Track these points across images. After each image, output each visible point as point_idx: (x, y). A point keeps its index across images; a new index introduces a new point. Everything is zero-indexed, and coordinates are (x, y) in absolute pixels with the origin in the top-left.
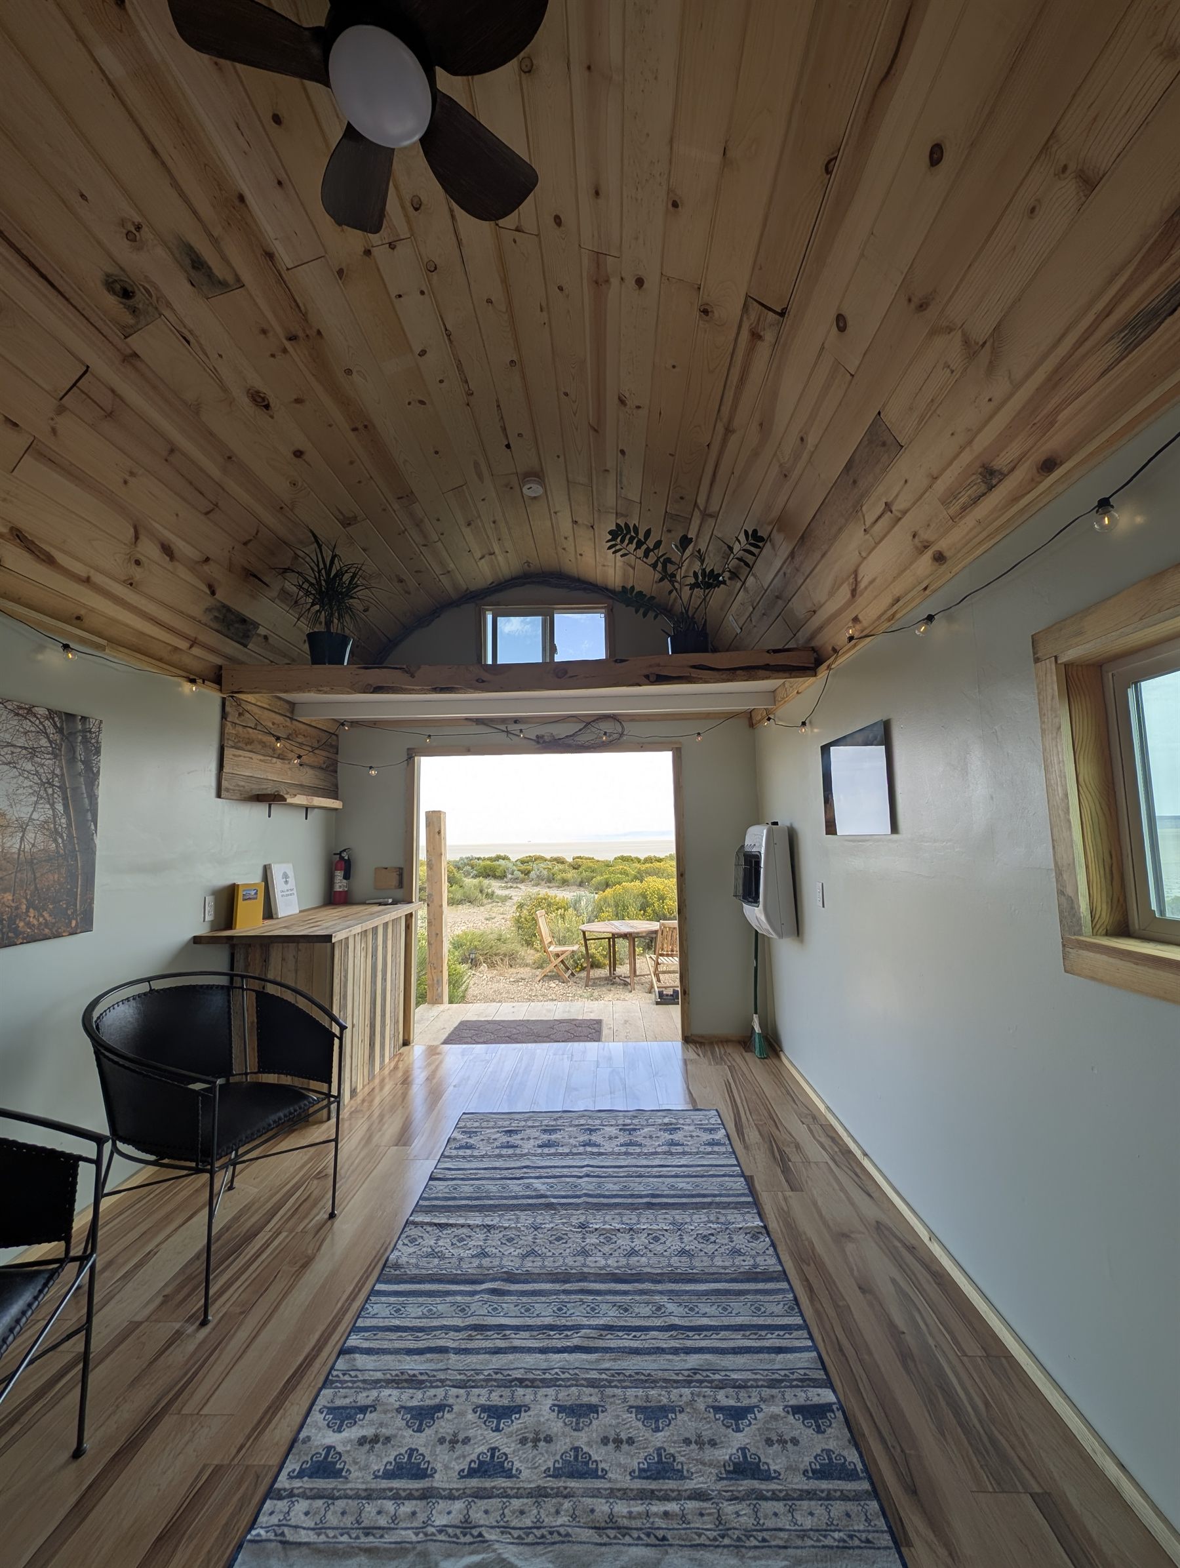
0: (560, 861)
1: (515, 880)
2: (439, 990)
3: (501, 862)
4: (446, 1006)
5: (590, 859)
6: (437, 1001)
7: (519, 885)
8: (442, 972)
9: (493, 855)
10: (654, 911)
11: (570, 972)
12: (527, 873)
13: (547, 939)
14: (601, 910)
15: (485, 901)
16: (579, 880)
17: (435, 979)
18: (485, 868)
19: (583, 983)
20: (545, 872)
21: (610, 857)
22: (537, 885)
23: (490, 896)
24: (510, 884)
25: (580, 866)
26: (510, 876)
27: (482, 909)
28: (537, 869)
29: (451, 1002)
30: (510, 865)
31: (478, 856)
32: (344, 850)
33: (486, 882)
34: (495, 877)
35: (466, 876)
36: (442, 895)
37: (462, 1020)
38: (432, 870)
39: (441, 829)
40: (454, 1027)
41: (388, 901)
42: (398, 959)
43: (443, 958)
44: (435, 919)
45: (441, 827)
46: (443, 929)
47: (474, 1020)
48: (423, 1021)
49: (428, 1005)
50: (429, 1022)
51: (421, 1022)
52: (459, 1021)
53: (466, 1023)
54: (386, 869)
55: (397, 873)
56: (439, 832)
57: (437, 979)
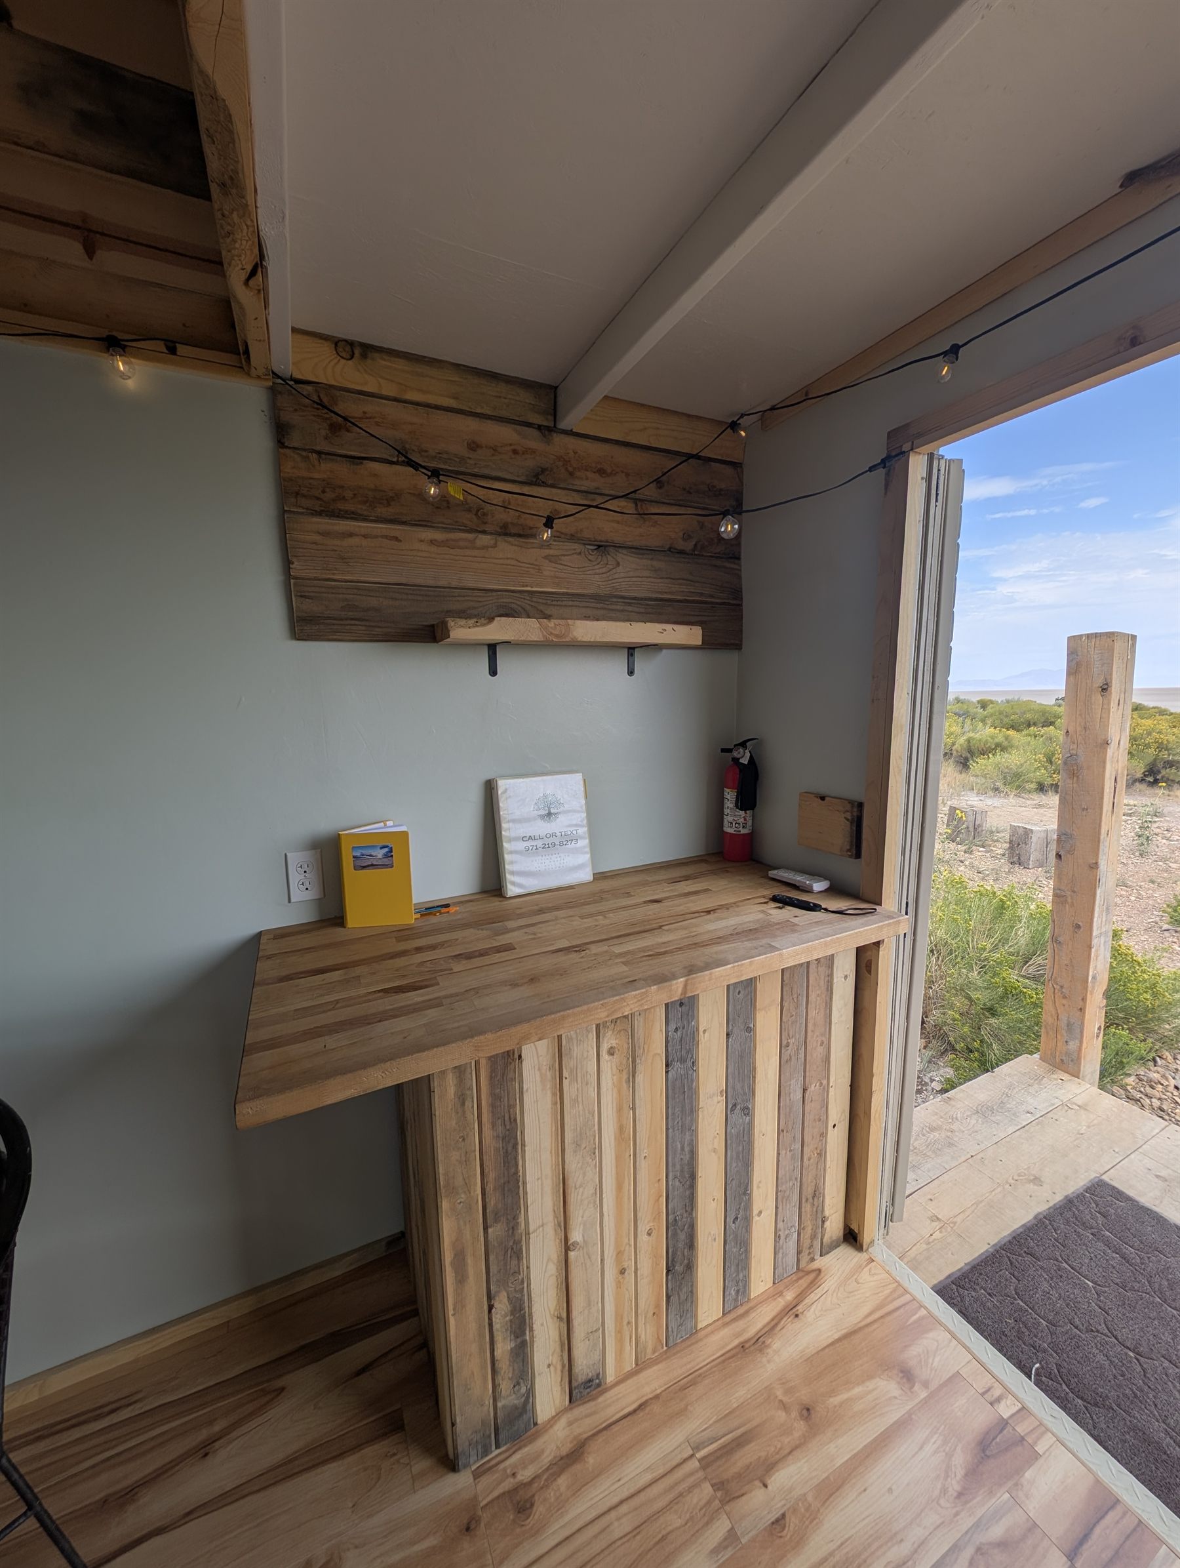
2: (1072, 1046)
4: (1085, 1090)
6: (1067, 1064)
8: (1083, 1009)
17: (1064, 1018)
32: (743, 744)
36: (1099, 842)
37: (1105, 1177)
38: (1075, 778)
39: (1111, 679)
40: (1067, 1194)
41: (812, 887)
42: (817, 1053)
43: (1087, 982)
44: (1074, 892)
45: (1111, 674)
46: (1095, 919)
47: (1145, 1201)
48: (999, 1118)
49: (1037, 1063)
50: (1011, 1130)
51: (992, 1118)
52: (1093, 1175)
53: (1109, 1198)
54: (823, 798)
55: (848, 815)
56: (1105, 687)
57: (1068, 1020)
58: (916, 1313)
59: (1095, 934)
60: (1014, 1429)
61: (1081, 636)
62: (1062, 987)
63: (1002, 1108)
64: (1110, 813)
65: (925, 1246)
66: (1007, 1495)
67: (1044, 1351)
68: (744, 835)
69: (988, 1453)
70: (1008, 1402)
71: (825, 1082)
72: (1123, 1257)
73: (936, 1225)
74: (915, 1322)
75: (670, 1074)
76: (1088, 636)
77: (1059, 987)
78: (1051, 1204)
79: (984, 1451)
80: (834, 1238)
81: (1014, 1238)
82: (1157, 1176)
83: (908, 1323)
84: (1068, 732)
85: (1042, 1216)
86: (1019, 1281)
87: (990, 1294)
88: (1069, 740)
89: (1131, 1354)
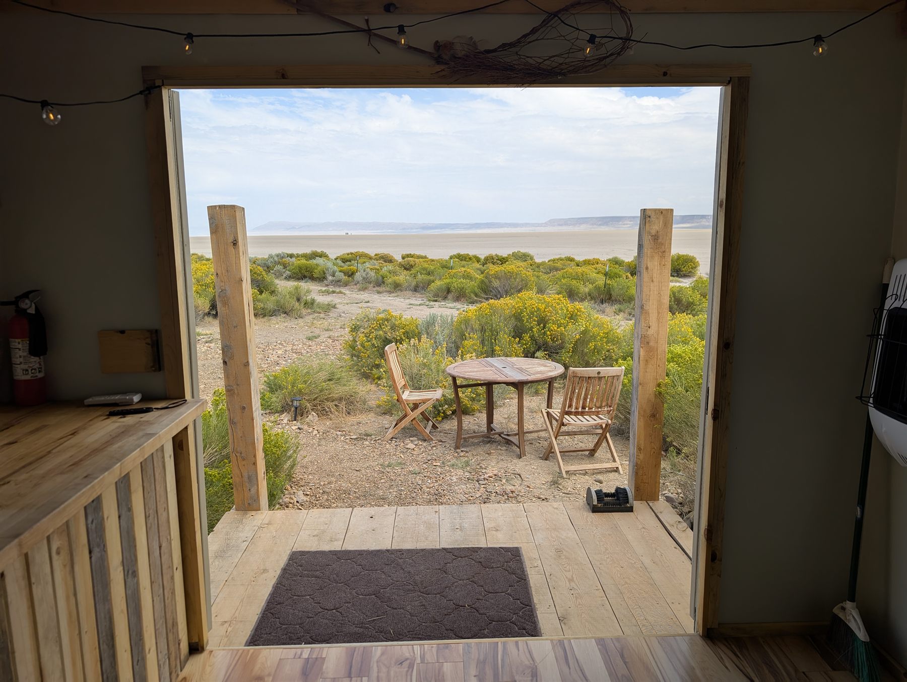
0: (387, 259)
1: (338, 283)
2: (253, 491)
3: (319, 261)
4: (264, 515)
5: (422, 257)
6: (251, 506)
7: (343, 290)
8: (255, 464)
9: (308, 251)
10: (532, 337)
11: (430, 423)
12: (351, 274)
13: (400, 382)
14: (462, 337)
15: (304, 311)
16: (414, 283)
17: (245, 474)
18: (300, 268)
19: (451, 443)
20: (372, 274)
21: (441, 253)
22: (364, 289)
23: (310, 304)
24: (331, 289)
25: (412, 266)
26: (330, 278)
27: (300, 321)
28: (364, 270)
29: (271, 505)
30: (330, 264)
31: (290, 252)
32: (26, 295)
33: (304, 285)
34: (312, 279)
35: (277, 278)
36: (247, 347)
37: (293, 550)
38: (227, 306)
39: (238, 237)
40: (281, 568)
41: (133, 400)
42: (163, 518)
43: (255, 444)
44: (238, 385)
45: (237, 234)
46: (253, 400)
47: (313, 549)
48: (230, 553)
49: (236, 514)
50: (240, 555)
51: (226, 555)
52: (288, 552)
53: (300, 557)
54: (123, 332)
55: (149, 341)
56: (235, 242)
57: (248, 475)
58: (248, 654)
59: (254, 410)
60: (312, 658)
61: (215, 206)
62: (241, 453)
63: (229, 547)
64: (249, 327)
65: (226, 639)
66: (321, 680)
67: (303, 636)
68: (40, 378)
69: (307, 674)
70: (305, 652)
71: (169, 537)
72: (316, 577)
73: (226, 625)
74: (250, 658)
75: (93, 558)
76: (220, 206)
77: (239, 454)
78: (277, 577)
79: (305, 674)
80: (186, 654)
81: (268, 602)
82: (313, 536)
83: (247, 661)
84: (217, 274)
85: (275, 585)
86: (279, 618)
87: (270, 634)
88: (219, 279)
89: (334, 611)
